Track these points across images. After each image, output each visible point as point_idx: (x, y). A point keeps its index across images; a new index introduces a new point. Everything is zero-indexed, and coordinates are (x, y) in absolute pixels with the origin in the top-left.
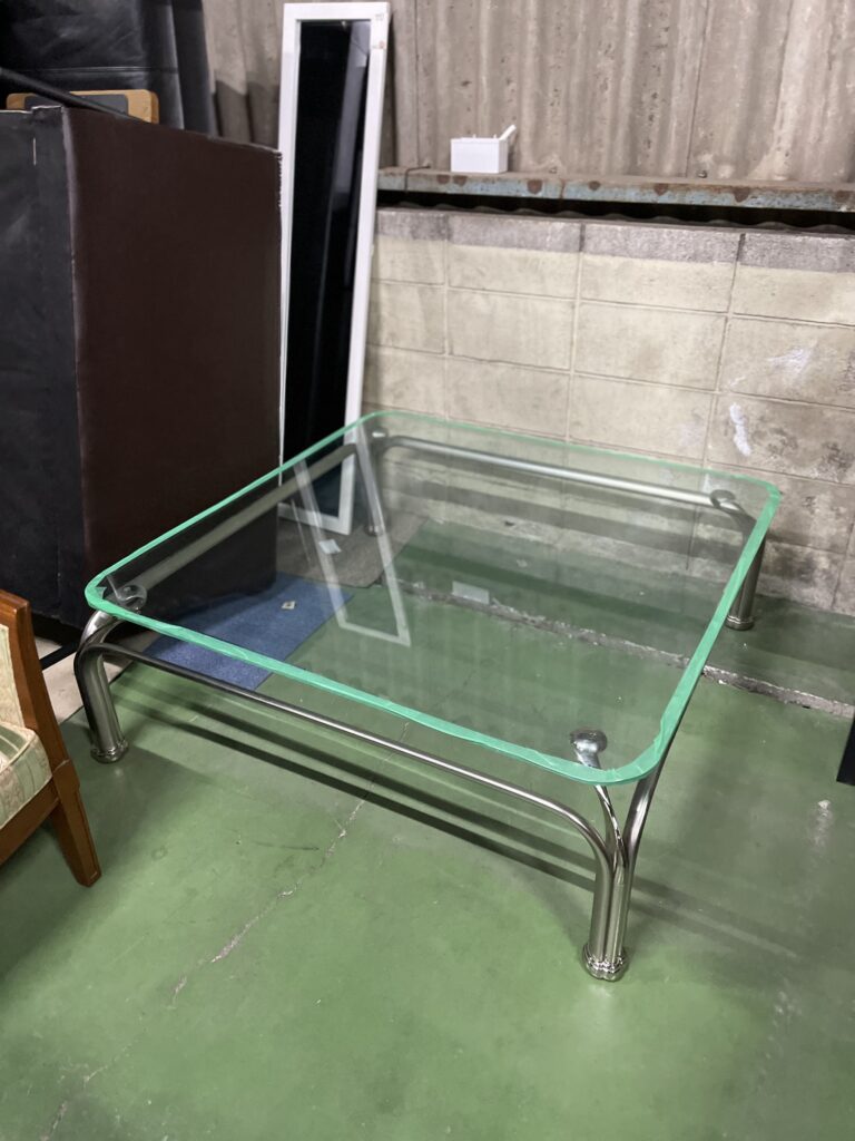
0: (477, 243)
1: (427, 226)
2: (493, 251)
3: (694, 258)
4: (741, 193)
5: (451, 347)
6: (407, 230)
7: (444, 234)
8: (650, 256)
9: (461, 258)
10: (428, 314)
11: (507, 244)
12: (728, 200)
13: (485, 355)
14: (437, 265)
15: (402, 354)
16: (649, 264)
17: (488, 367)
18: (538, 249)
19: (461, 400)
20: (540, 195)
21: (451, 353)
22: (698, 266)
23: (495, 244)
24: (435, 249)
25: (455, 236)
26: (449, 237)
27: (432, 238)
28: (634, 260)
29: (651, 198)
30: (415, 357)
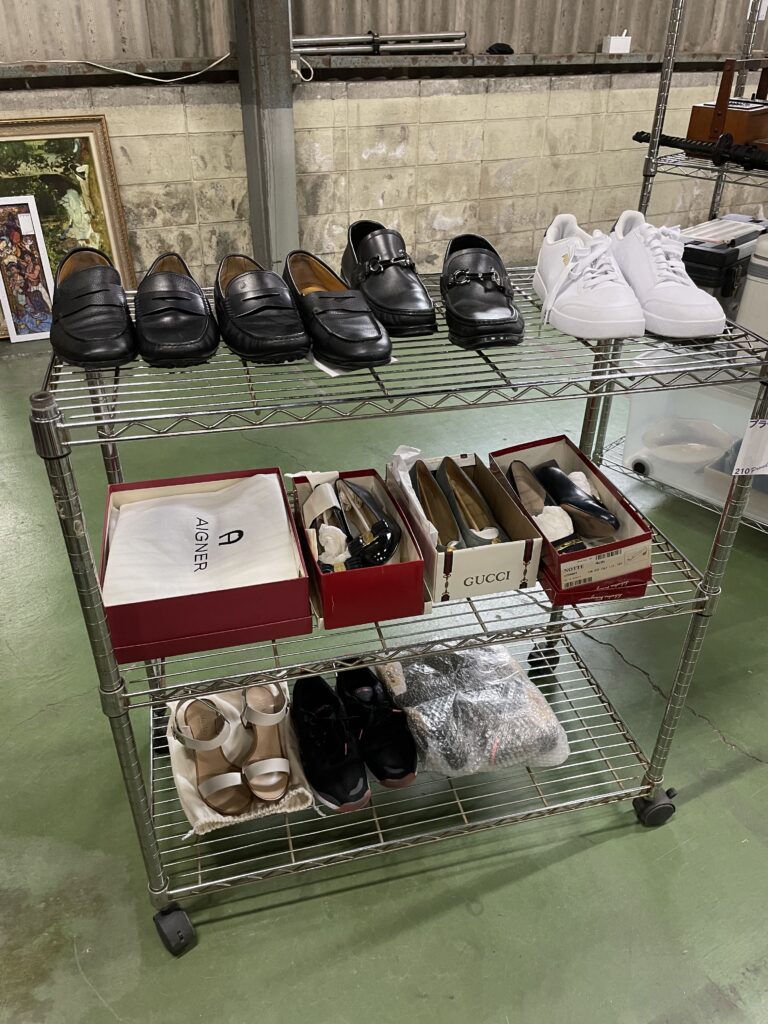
0: (624, 88)
1: (602, 82)
2: (629, 91)
3: (702, 85)
4: (718, 56)
5: (602, 147)
6: (591, 85)
7: (609, 85)
8: (689, 86)
9: (615, 96)
10: (595, 130)
11: (636, 87)
12: (714, 59)
13: (617, 147)
14: (603, 102)
15: (577, 157)
16: (688, 89)
17: (618, 154)
18: (648, 87)
19: (602, 175)
20: (651, 61)
21: (602, 150)
22: (704, 88)
23: (631, 87)
24: (604, 93)
25: (614, 86)
26: (610, 87)
27: (603, 88)
28: (684, 89)
29: (691, 60)
30: (584, 156)
